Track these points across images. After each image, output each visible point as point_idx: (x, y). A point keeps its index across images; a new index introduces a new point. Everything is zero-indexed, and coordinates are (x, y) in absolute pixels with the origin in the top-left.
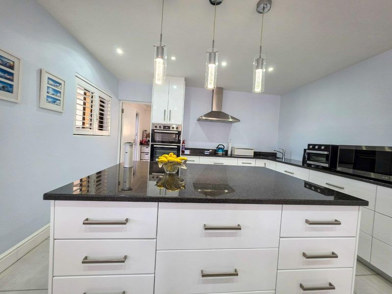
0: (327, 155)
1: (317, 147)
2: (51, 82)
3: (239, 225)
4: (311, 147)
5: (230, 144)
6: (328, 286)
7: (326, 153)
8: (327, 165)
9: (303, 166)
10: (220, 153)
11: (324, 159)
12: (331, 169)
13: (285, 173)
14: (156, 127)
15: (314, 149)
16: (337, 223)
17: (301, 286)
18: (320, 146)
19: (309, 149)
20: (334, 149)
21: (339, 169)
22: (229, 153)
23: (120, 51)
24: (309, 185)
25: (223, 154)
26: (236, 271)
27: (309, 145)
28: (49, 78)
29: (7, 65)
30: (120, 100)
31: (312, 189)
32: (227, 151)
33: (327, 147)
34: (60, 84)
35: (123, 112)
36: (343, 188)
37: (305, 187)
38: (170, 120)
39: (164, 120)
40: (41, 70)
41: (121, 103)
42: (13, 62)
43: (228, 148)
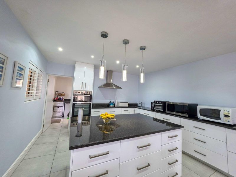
0: (162, 106)
1: (158, 102)
2: (19, 69)
3: (149, 144)
4: (155, 102)
5: (116, 100)
6: (176, 161)
7: (161, 105)
8: (162, 110)
9: (151, 111)
10: (112, 105)
11: (161, 107)
12: (164, 112)
13: (145, 114)
14: (76, 92)
15: (156, 103)
16: (176, 136)
17: (169, 164)
18: (159, 102)
19: (154, 103)
20: (164, 103)
21: (167, 112)
22: (116, 105)
23: (60, 49)
24: (155, 119)
25: (113, 106)
26: (149, 164)
27: (154, 101)
28: (19, 67)
29: (1, 62)
30: (47, 74)
31: (157, 121)
32: (115, 104)
33: (162, 102)
34: (23, 69)
35: (48, 81)
36: (169, 120)
37: (154, 120)
38: (85, 88)
39: (82, 88)
40: (15, 62)
41: (48, 75)
42: (4, 60)
43: (115, 102)
